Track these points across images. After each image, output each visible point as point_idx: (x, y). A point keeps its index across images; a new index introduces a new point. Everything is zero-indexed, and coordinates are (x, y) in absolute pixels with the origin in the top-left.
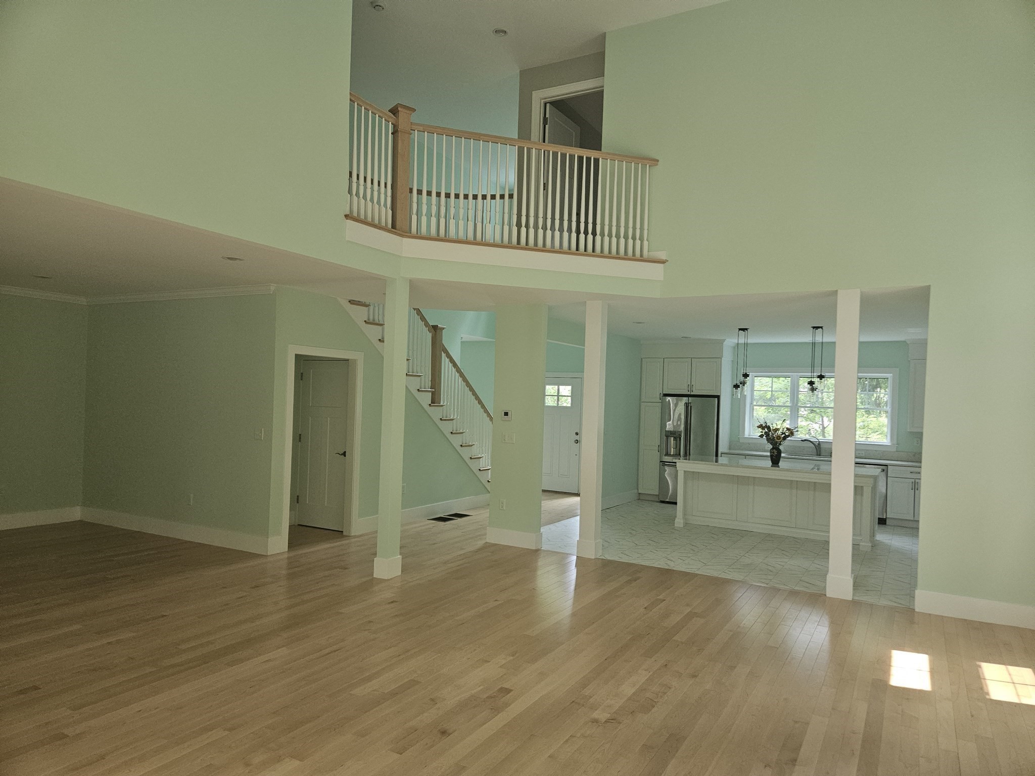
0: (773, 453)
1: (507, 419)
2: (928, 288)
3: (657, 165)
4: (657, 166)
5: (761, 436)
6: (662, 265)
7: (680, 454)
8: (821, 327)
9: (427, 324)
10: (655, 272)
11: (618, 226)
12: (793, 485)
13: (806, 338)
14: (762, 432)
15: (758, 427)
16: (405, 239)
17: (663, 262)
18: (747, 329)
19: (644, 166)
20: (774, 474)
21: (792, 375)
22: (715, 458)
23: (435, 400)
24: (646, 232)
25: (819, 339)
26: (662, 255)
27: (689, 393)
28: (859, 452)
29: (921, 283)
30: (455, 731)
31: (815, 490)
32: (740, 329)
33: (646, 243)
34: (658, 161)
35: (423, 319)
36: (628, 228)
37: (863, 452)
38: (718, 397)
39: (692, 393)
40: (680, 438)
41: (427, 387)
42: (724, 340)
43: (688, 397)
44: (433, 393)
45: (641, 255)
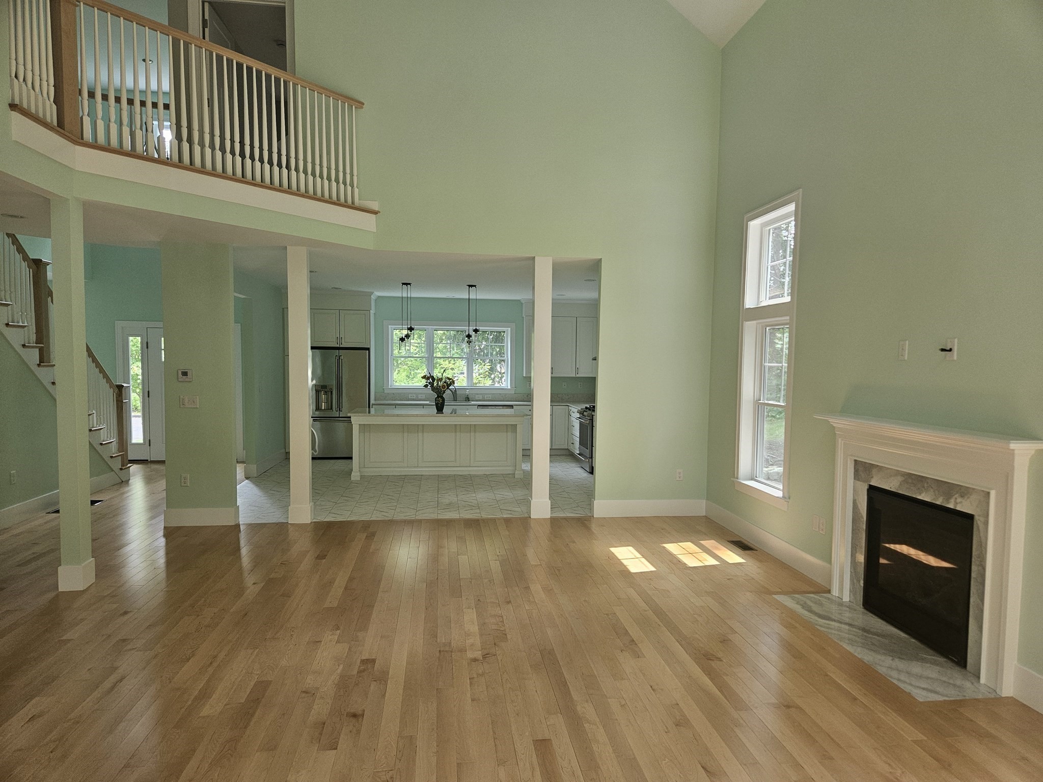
0: (439, 401)
1: (187, 380)
2: (599, 261)
3: (362, 108)
4: (363, 110)
5: (426, 386)
6: (373, 216)
7: (332, 409)
8: (475, 286)
9: (25, 257)
10: (368, 222)
11: (329, 169)
12: (456, 428)
13: (463, 294)
14: (427, 382)
15: (422, 377)
16: (77, 147)
17: (375, 213)
18: (410, 284)
19: (350, 107)
20: (441, 420)
21: (428, 328)
22: (368, 409)
23: (44, 359)
24: (355, 178)
25: (472, 296)
26: (375, 206)
27: (338, 346)
28: (488, 396)
29: (596, 256)
30: (364, 711)
31: (475, 432)
32: (403, 284)
33: (356, 191)
34: (363, 104)
35: (20, 250)
36: (338, 171)
37: (490, 396)
38: (368, 349)
39: (341, 346)
40: (332, 392)
41: (31, 341)
42: (372, 293)
43: (339, 350)
44: (41, 351)
45: (353, 203)
